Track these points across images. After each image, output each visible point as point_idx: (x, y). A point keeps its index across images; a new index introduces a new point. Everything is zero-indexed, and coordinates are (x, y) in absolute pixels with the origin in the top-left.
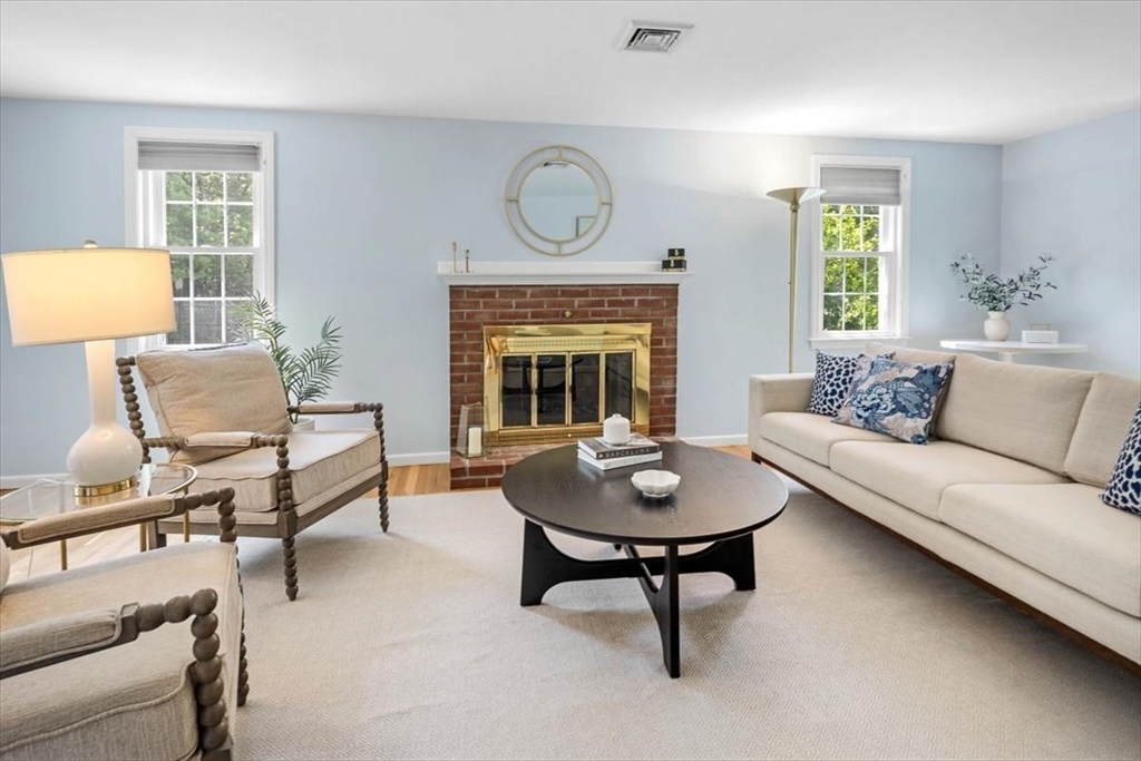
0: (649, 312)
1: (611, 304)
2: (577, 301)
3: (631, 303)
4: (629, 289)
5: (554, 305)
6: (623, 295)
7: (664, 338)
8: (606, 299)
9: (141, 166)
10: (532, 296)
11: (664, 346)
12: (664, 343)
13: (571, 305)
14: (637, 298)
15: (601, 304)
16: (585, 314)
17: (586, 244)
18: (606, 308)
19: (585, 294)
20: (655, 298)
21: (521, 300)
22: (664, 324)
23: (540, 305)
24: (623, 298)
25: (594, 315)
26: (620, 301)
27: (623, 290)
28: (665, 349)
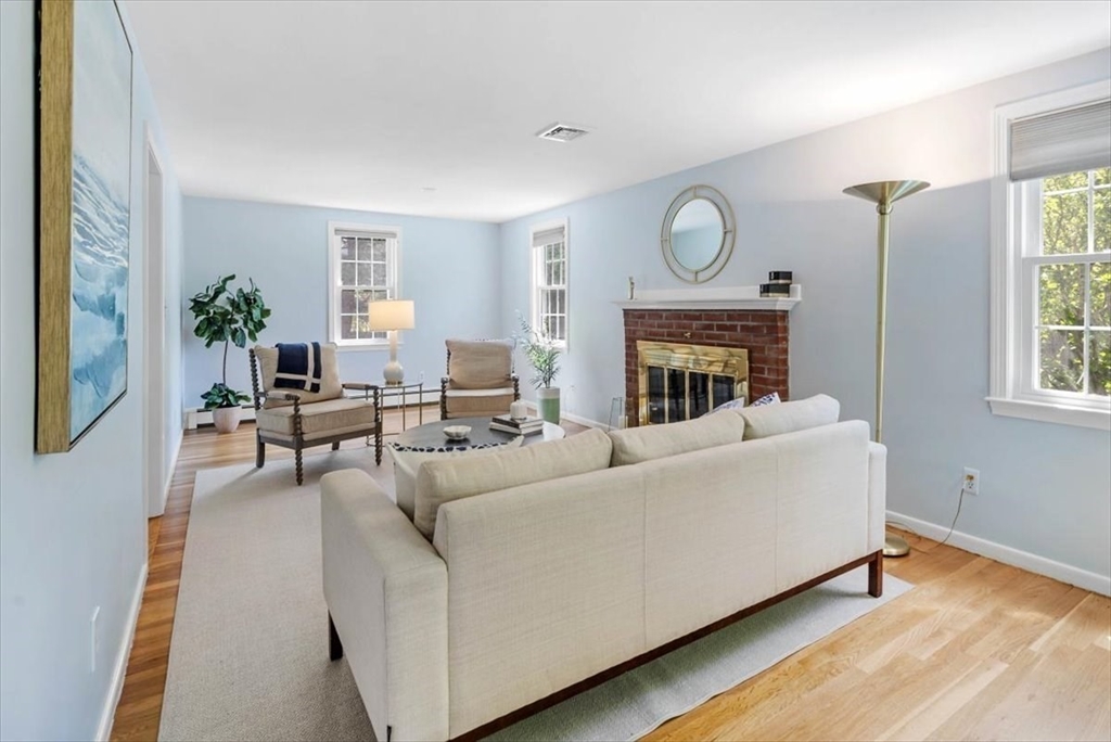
0: (752, 337)
1: (720, 328)
2: (695, 324)
3: (733, 328)
4: (733, 315)
5: (679, 326)
6: (728, 320)
7: (766, 367)
8: (715, 323)
9: (534, 245)
10: (667, 318)
11: (766, 376)
12: (766, 372)
13: (690, 327)
14: (740, 323)
15: (710, 327)
16: (701, 337)
17: (713, 274)
18: (715, 332)
19: (698, 318)
20: (755, 324)
21: (660, 322)
22: (766, 353)
23: (670, 326)
24: (728, 323)
25: (708, 337)
26: (725, 325)
27: (729, 315)
28: (767, 379)
